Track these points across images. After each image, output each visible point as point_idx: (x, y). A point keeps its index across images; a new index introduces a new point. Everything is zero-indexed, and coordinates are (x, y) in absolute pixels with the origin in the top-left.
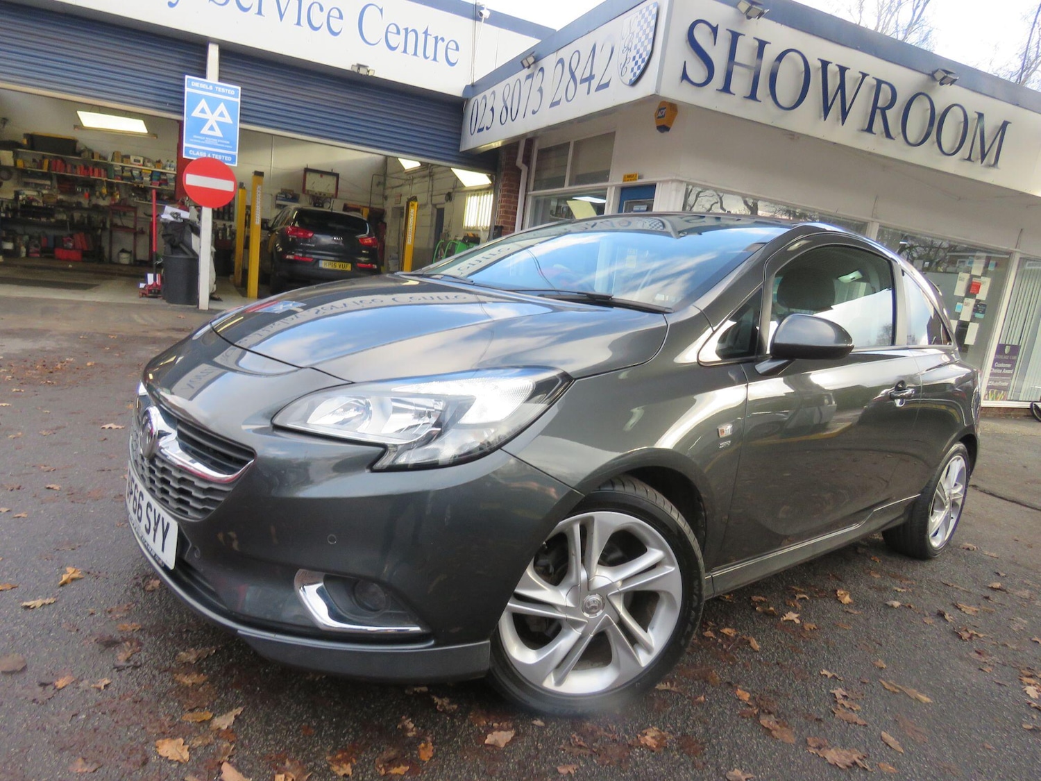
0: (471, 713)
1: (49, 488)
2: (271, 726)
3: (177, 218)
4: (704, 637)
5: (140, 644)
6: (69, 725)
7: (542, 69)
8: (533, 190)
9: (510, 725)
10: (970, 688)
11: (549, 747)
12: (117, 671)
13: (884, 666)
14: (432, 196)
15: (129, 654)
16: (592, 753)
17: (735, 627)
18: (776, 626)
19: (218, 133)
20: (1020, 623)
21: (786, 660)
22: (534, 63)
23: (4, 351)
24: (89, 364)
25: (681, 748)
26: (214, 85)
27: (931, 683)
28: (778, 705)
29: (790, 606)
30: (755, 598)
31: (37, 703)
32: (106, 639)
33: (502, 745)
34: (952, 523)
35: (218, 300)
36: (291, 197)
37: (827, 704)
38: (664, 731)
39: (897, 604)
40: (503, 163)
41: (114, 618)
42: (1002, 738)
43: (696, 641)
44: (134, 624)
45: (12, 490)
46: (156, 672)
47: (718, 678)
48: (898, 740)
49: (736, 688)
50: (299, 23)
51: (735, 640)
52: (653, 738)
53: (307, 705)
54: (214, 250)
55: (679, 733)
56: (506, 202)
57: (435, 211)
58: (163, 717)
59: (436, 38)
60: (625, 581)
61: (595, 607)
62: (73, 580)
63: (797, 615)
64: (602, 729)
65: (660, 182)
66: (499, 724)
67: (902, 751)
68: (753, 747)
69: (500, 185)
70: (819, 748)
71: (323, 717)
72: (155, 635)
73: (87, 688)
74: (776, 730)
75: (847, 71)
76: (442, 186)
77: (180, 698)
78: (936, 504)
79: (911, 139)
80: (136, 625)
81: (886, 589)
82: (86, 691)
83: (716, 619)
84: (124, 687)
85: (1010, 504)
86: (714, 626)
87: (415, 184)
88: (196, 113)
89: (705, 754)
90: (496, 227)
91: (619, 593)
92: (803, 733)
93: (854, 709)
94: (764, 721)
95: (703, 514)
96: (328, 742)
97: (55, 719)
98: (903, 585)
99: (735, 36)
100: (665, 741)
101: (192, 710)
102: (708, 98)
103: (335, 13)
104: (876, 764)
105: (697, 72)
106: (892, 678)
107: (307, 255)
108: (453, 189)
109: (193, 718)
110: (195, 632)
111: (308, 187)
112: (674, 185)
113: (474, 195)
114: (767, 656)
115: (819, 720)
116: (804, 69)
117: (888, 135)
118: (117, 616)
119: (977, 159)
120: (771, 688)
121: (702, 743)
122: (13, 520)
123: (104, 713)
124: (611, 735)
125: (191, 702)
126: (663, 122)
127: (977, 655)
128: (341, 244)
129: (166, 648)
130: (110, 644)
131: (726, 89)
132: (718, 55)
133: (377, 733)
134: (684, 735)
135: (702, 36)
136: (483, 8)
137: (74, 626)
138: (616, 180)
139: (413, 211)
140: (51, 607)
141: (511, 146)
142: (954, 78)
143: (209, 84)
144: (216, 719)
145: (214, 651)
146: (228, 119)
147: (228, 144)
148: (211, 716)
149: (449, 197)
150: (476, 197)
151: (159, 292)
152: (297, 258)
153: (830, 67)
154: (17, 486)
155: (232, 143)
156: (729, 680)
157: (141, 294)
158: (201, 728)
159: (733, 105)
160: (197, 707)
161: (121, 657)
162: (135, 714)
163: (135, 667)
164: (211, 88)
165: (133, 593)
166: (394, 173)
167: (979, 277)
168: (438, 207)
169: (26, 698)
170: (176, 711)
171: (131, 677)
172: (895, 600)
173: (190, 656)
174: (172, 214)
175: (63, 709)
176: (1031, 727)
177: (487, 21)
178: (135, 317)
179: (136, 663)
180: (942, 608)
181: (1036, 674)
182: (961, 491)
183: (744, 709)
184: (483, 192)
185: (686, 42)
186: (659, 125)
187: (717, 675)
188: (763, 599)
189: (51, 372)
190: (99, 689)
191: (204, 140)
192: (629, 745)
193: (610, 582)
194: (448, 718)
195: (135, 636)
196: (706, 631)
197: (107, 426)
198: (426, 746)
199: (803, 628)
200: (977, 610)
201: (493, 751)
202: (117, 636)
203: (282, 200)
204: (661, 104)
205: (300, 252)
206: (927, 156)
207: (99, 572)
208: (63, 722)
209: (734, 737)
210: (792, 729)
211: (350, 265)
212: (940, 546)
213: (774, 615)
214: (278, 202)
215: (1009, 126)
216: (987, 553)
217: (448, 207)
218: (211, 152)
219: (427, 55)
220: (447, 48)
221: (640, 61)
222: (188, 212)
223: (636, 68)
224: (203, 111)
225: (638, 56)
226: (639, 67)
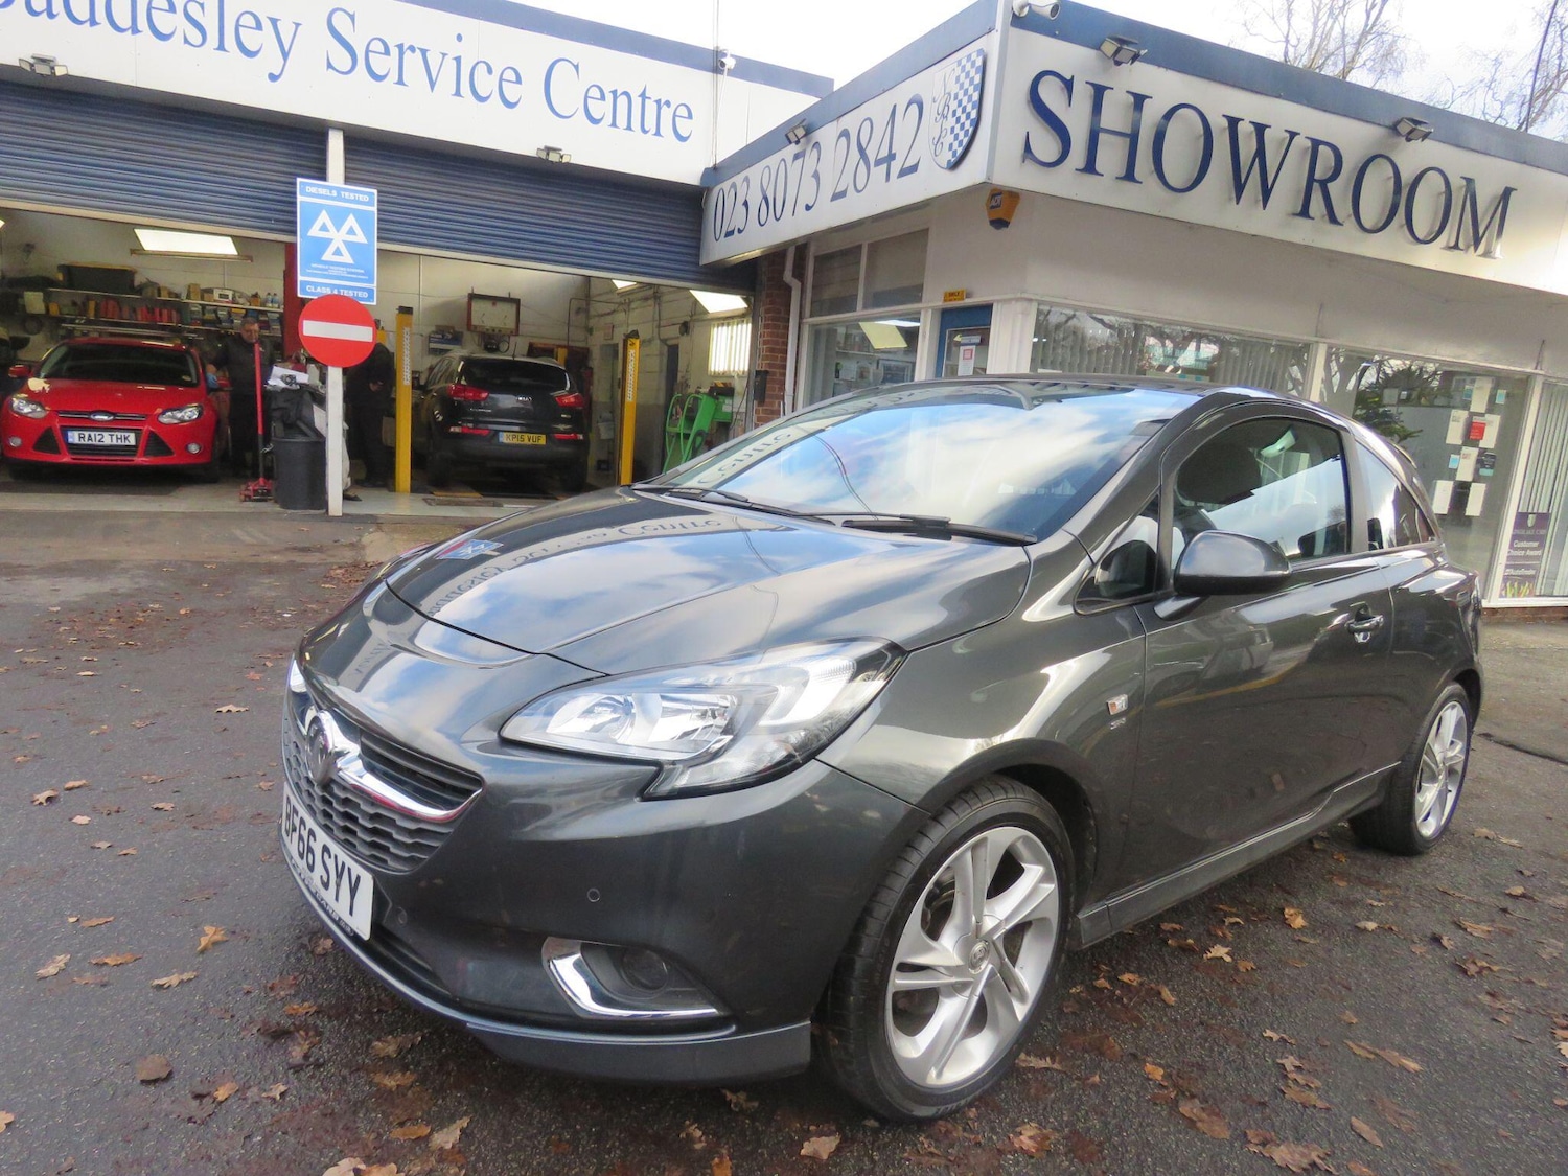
0: (779, 1113)
1: (158, 809)
2: (509, 1142)
3: (290, 383)
4: (1095, 988)
5: (319, 1034)
6: (243, 1151)
7: (817, 145)
8: (812, 316)
9: (833, 1128)
10: (1479, 1048)
11: (888, 1156)
12: (294, 1073)
13: (1354, 1021)
14: (659, 327)
15: (306, 1047)
16: (948, 1163)
17: (1139, 971)
18: (1197, 968)
19: (347, 258)
20: (1552, 948)
21: (1214, 1017)
22: (805, 135)
23: (62, 598)
24: (183, 612)
25: (1071, 1151)
26: (339, 190)
27: (1422, 1043)
28: (1204, 1085)
29: (1216, 936)
30: (1166, 927)
31: (195, 1122)
32: (271, 1029)
33: (825, 1157)
34: (1451, 798)
35: (356, 498)
36: (450, 336)
37: (1273, 1080)
38: (1045, 1128)
39: (1371, 926)
40: (764, 279)
41: (278, 998)
42: (1523, 1120)
43: (1084, 995)
44: (306, 1004)
45: (108, 814)
46: (345, 1072)
47: (1117, 1048)
48: (1374, 1128)
49: (1145, 1062)
50: (458, 93)
51: (1139, 992)
52: (1030, 1138)
53: (554, 1110)
54: (346, 427)
55: (1067, 1130)
56: (772, 334)
57: (665, 349)
58: (364, 1135)
59: (658, 102)
62: (215, 943)
63: (1226, 950)
64: (960, 1128)
65: (998, 301)
66: (818, 1126)
67: (1381, 1145)
68: (1170, 1146)
69: (762, 310)
70: (1264, 1144)
71: (578, 1127)
72: (337, 1019)
73: (257, 1099)
74: (1202, 1121)
75: (1267, 131)
76: (674, 311)
77: (384, 1108)
78: (1423, 775)
79: (1368, 224)
80: (309, 1006)
81: (1354, 903)
82: (257, 1102)
83: (1110, 961)
84: (306, 1095)
85: (1540, 760)
86: (1109, 972)
87: (634, 309)
88: (314, 232)
89: (1104, 1159)
90: (758, 373)
92: (1240, 1123)
93: (1312, 1086)
94: (1186, 1108)
96: (589, 1161)
97: (223, 1145)
98: (1381, 897)
99: (1099, 91)
100: (1048, 1142)
101: (402, 1124)
102: (1065, 182)
103: (510, 75)
104: (1343, 1165)
105: (1047, 147)
106: (1365, 1039)
107: (481, 426)
108: (691, 316)
109: (404, 1135)
110: (390, 1012)
111: (475, 321)
112: (1019, 306)
113: (723, 325)
114: (1187, 1012)
115: (1263, 1104)
116: (1202, 132)
117: (1332, 218)
118: (282, 993)
119: (1468, 247)
120: (1192, 1059)
121: (1100, 1144)
122: (119, 860)
123: (285, 1133)
124: (972, 1137)
125: (398, 1112)
126: (999, 214)
127: (1489, 998)
128: (530, 407)
129: (354, 1038)
130: (279, 1035)
131: (1090, 167)
132: (1076, 120)
133: (653, 1146)
134: (1074, 1132)
135: (1051, 94)
136: (725, 55)
137: (226, 1011)
138: (933, 299)
139: (633, 353)
140: (192, 985)
141: (775, 257)
142: (1427, 130)
143: (331, 188)
144: (436, 1135)
145: (420, 1038)
146: (360, 238)
147: (361, 274)
148: (428, 1131)
149: (685, 328)
150: (725, 328)
151: (268, 493)
152: (466, 430)
153: (1241, 126)
154: (116, 808)
155: (368, 273)
156: (1134, 1050)
157: (242, 497)
158: (418, 1148)
159: (1103, 190)
160: (409, 1119)
161: (296, 1053)
163: (318, 1066)
164: (335, 194)
165: (299, 960)
166: (600, 295)
167: (1482, 415)
168: (670, 342)
169: (179, 1117)
170: (381, 1125)
171: (313, 1080)
172: (1369, 919)
173: (388, 1047)
174: (282, 378)
175: (230, 1129)
177: (732, 73)
178: (238, 533)
179: (318, 1059)
180: (1438, 930)
182: (1460, 752)
183: (1156, 1091)
184: (736, 320)
185: (1028, 102)
186: (994, 218)
187: (1118, 1044)
188: (1177, 927)
189: (131, 628)
190: (274, 1099)
191: (326, 270)
192: (999, 1150)
194: (748, 1121)
195: (311, 1021)
196: (1098, 979)
197: (224, 709)
198: (721, 1162)
199: (1236, 970)
200: (1490, 929)
201: (812, 1165)
202: (286, 1023)
203: (439, 342)
204: (995, 190)
205: (470, 422)
206: (1391, 247)
207: (249, 931)
208: (234, 1148)
209: (1144, 1132)
210: (1225, 1118)
211: (544, 437)
212: (1434, 834)
213: (1193, 951)
214: (432, 345)
215: (1513, 194)
216: (1504, 840)
217: (684, 342)
218: (339, 287)
219: (647, 128)
220: (675, 116)
221: (961, 136)
222: (306, 373)
223: (956, 144)
224: (324, 228)
225: (958, 127)
226: (961, 142)
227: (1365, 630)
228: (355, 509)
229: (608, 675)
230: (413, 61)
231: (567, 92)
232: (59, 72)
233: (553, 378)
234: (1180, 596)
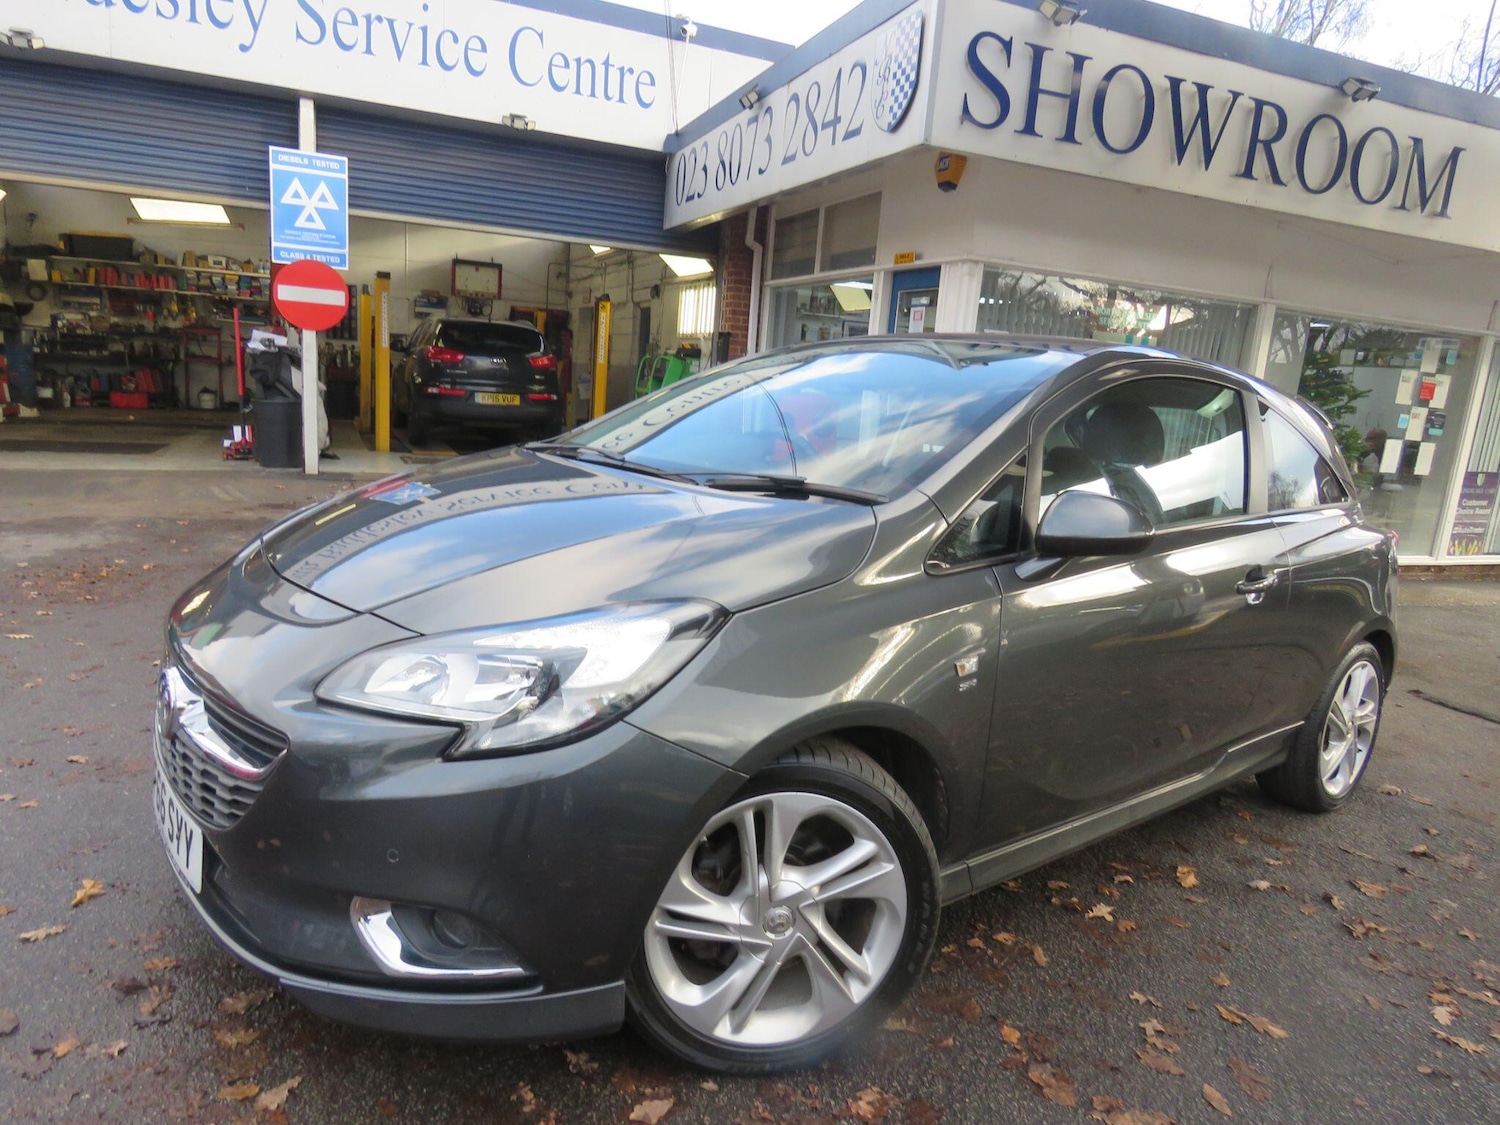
0: (617, 1075)
1: (72, 761)
2: (336, 1102)
3: (269, 346)
4: (968, 947)
5: (172, 989)
6: (67, 1109)
7: (769, 110)
8: (773, 278)
9: (669, 1091)
10: (1350, 1012)
12: (138, 1029)
13: (1227, 983)
14: (632, 290)
15: (157, 1003)
17: (1017, 930)
18: (1076, 927)
19: (319, 225)
20: (1447, 907)
21: (1083, 978)
22: (758, 100)
23: (30, 554)
24: (145, 567)
25: (909, 1117)
26: (310, 158)
27: (1293, 1007)
28: (1060, 1050)
29: (1103, 894)
30: (1053, 884)
31: (28, 1078)
32: (126, 984)
33: (654, 1122)
34: (1360, 758)
35: (334, 457)
36: (435, 300)
37: (1131, 1044)
38: (887, 1093)
39: (1264, 885)
40: (727, 243)
41: (140, 952)
42: (1382, 1088)
43: (954, 955)
44: (167, 959)
45: (21, 767)
46: (190, 1029)
47: (978, 1010)
48: (1226, 1096)
49: (1003, 1023)
50: (424, 62)
51: (1011, 952)
52: (869, 1103)
53: (390, 1070)
54: (323, 387)
55: (909, 1095)
56: (734, 297)
57: (639, 313)
58: (192, 1094)
59: (622, 70)
60: (824, 886)
61: (782, 925)
62: (92, 897)
63: (1109, 909)
64: (800, 1092)
65: (946, 263)
66: (654, 1089)
67: (1230, 1113)
68: (1011, 1113)
69: (725, 274)
70: (1108, 1111)
71: (410, 1088)
72: (194, 974)
73: (95, 1055)
74: (1050, 1086)
75: (1210, 91)
76: (646, 275)
77: (219, 1065)
78: (1332, 734)
79: (1311, 184)
80: (170, 961)
81: (1252, 861)
82: (95, 1059)
83: (989, 919)
84: (145, 1052)
85: (1467, 717)
86: (985, 930)
87: (609, 273)
88: (287, 199)
90: (721, 335)
91: (816, 904)
92: (1089, 1090)
93: (1170, 1050)
94: (1037, 1073)
95: (942, 783)
97: (50, 1102)
98: (1280, 855)
99: (1038, 53)
100: (885, 1108)
101: (231, 1083)
102: (1004, 144)
103: (475, 44)
105: (984, 107)
106: (1234, 1002)
107: (458, 387)
108: (662, 280)
109: (233, 1094)
111: (459, 285)
112: (966, 267)
113: (691, 288)
114: (1056, 973)
115: (1115, 1069)
116: (1143, 92)
117: (1276, 179)
118: (146, 948)
119: (1415, 206)
120: (1053, 1022)
121: (940, 1110)
122: (19, 812)
123: (114, 1091)
124: (809, 1102)
125: (232, 1071)
126: (947, 177)
127: (1370, 960)
128: (505, 367)
129: (207, 994)
130: (132, 989)
131: (1029, 128)
132: (1015, 83)
133: (481, 1108)
134: (916, 1098)
135: (989, 55)
136: (687, 23)
137: (87, 965)
138: (886, 262)
139: (604, 316)
140: (59, 938)
141: (737, 219)
142: (1373, 90)
143: (302, 157)
144: (263, 1095)
145: (272, 995)
146: (332, 204)
147: (333, 240)
148: (257, 1090)
149: (656, 291)
150: (692, 290)
151: (250, 452)
152: (443, 391)
153: (1183, 86)
154: (29, 761)
155: (340, 238)
156: (994, 1012)
157: (225, 456)
158: (242, 1108)
159: (1043, 151)
160: (240, 1079)
161: (146, 1007)
162: (155, 1091)
163: (163, 1023)
164: (306, 162)
166: (579, 259)
167: (1433, 375)
168: (643, 305)
169: (14, 1072)
170: (211, 1084)
171: (155, 1037)
172: (1263, 878)
173: (237, 1003)
174: (262, 341)
175: (62, 1086)
176: (1429, 1071)
177: (693, 40)
178: (216, 490)
179: (164, 1016)
180: (1330, 889)
181: (1455, 987)
182: (1372, 711)
183: (1009, 1055)
184: (702, 284)
185: (966, 65)
186: (942, 181)
187: (978, 1006)
188: (1063, 884)
189: (93, 583)
190: (112, 1056)
191: (299, 236)
192: (834, 1116)
193: (800, 889)
194: (583, 1083)
195: (167, 976)
196: (973, 937)
199: (1116, 929)
200: (1386, 889)
202: (143, 978)
203: (424, 306)
204: (941, 153)
205: (447, 383)
206: (1336, 207)
207: (128, 884)
208: (60, 1104)
209: (988, 1098)
210: (1073, 1083)
211: (518, 397)
212: (1342, 792)
213: (1075, 910)
214: (419, 309)
215: (1462, 154)
216: (1416, 798)
217: (655, 305)
218: (311, 252)
219: (610, 95)
220: (638, 82)
221: (901, 96)
222: (286, 336)
223: (896, 106)
224: (296, 195)
225: (898, 89)
226: (900, 105)
227: (1258, 591)
228: (331, 467)
229: (422, 635)
230: (380, 31)
231: (531, 60)
232: (37, 44)
233: (529, 340)
234: (1042, 557)
